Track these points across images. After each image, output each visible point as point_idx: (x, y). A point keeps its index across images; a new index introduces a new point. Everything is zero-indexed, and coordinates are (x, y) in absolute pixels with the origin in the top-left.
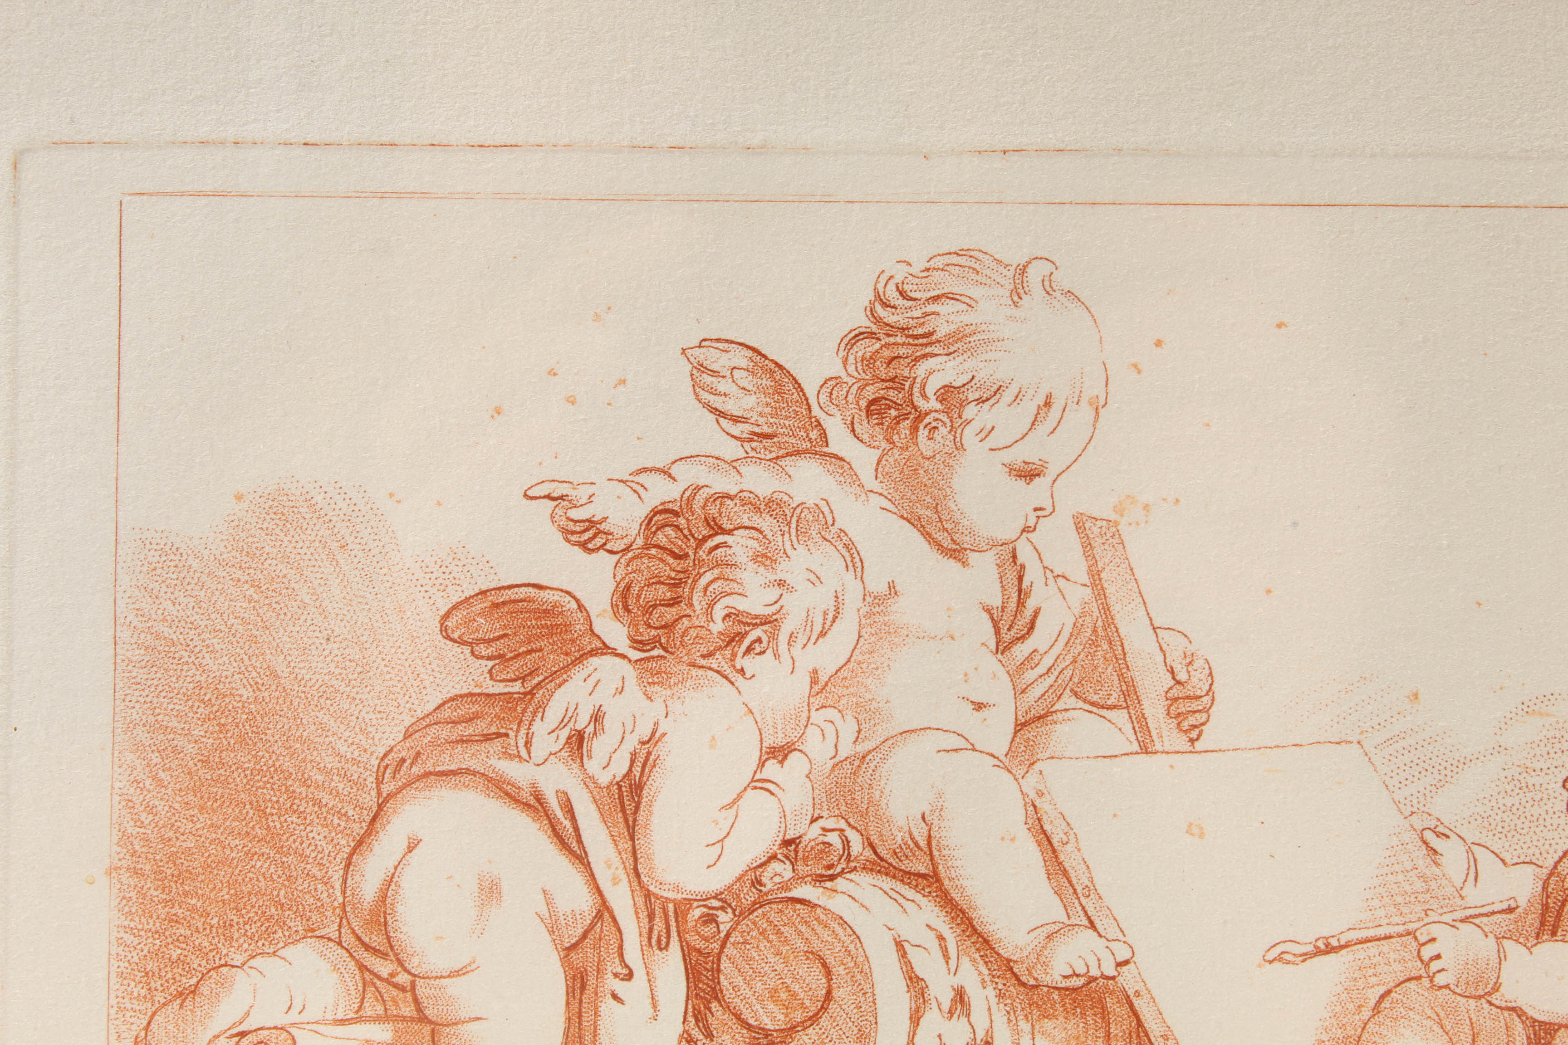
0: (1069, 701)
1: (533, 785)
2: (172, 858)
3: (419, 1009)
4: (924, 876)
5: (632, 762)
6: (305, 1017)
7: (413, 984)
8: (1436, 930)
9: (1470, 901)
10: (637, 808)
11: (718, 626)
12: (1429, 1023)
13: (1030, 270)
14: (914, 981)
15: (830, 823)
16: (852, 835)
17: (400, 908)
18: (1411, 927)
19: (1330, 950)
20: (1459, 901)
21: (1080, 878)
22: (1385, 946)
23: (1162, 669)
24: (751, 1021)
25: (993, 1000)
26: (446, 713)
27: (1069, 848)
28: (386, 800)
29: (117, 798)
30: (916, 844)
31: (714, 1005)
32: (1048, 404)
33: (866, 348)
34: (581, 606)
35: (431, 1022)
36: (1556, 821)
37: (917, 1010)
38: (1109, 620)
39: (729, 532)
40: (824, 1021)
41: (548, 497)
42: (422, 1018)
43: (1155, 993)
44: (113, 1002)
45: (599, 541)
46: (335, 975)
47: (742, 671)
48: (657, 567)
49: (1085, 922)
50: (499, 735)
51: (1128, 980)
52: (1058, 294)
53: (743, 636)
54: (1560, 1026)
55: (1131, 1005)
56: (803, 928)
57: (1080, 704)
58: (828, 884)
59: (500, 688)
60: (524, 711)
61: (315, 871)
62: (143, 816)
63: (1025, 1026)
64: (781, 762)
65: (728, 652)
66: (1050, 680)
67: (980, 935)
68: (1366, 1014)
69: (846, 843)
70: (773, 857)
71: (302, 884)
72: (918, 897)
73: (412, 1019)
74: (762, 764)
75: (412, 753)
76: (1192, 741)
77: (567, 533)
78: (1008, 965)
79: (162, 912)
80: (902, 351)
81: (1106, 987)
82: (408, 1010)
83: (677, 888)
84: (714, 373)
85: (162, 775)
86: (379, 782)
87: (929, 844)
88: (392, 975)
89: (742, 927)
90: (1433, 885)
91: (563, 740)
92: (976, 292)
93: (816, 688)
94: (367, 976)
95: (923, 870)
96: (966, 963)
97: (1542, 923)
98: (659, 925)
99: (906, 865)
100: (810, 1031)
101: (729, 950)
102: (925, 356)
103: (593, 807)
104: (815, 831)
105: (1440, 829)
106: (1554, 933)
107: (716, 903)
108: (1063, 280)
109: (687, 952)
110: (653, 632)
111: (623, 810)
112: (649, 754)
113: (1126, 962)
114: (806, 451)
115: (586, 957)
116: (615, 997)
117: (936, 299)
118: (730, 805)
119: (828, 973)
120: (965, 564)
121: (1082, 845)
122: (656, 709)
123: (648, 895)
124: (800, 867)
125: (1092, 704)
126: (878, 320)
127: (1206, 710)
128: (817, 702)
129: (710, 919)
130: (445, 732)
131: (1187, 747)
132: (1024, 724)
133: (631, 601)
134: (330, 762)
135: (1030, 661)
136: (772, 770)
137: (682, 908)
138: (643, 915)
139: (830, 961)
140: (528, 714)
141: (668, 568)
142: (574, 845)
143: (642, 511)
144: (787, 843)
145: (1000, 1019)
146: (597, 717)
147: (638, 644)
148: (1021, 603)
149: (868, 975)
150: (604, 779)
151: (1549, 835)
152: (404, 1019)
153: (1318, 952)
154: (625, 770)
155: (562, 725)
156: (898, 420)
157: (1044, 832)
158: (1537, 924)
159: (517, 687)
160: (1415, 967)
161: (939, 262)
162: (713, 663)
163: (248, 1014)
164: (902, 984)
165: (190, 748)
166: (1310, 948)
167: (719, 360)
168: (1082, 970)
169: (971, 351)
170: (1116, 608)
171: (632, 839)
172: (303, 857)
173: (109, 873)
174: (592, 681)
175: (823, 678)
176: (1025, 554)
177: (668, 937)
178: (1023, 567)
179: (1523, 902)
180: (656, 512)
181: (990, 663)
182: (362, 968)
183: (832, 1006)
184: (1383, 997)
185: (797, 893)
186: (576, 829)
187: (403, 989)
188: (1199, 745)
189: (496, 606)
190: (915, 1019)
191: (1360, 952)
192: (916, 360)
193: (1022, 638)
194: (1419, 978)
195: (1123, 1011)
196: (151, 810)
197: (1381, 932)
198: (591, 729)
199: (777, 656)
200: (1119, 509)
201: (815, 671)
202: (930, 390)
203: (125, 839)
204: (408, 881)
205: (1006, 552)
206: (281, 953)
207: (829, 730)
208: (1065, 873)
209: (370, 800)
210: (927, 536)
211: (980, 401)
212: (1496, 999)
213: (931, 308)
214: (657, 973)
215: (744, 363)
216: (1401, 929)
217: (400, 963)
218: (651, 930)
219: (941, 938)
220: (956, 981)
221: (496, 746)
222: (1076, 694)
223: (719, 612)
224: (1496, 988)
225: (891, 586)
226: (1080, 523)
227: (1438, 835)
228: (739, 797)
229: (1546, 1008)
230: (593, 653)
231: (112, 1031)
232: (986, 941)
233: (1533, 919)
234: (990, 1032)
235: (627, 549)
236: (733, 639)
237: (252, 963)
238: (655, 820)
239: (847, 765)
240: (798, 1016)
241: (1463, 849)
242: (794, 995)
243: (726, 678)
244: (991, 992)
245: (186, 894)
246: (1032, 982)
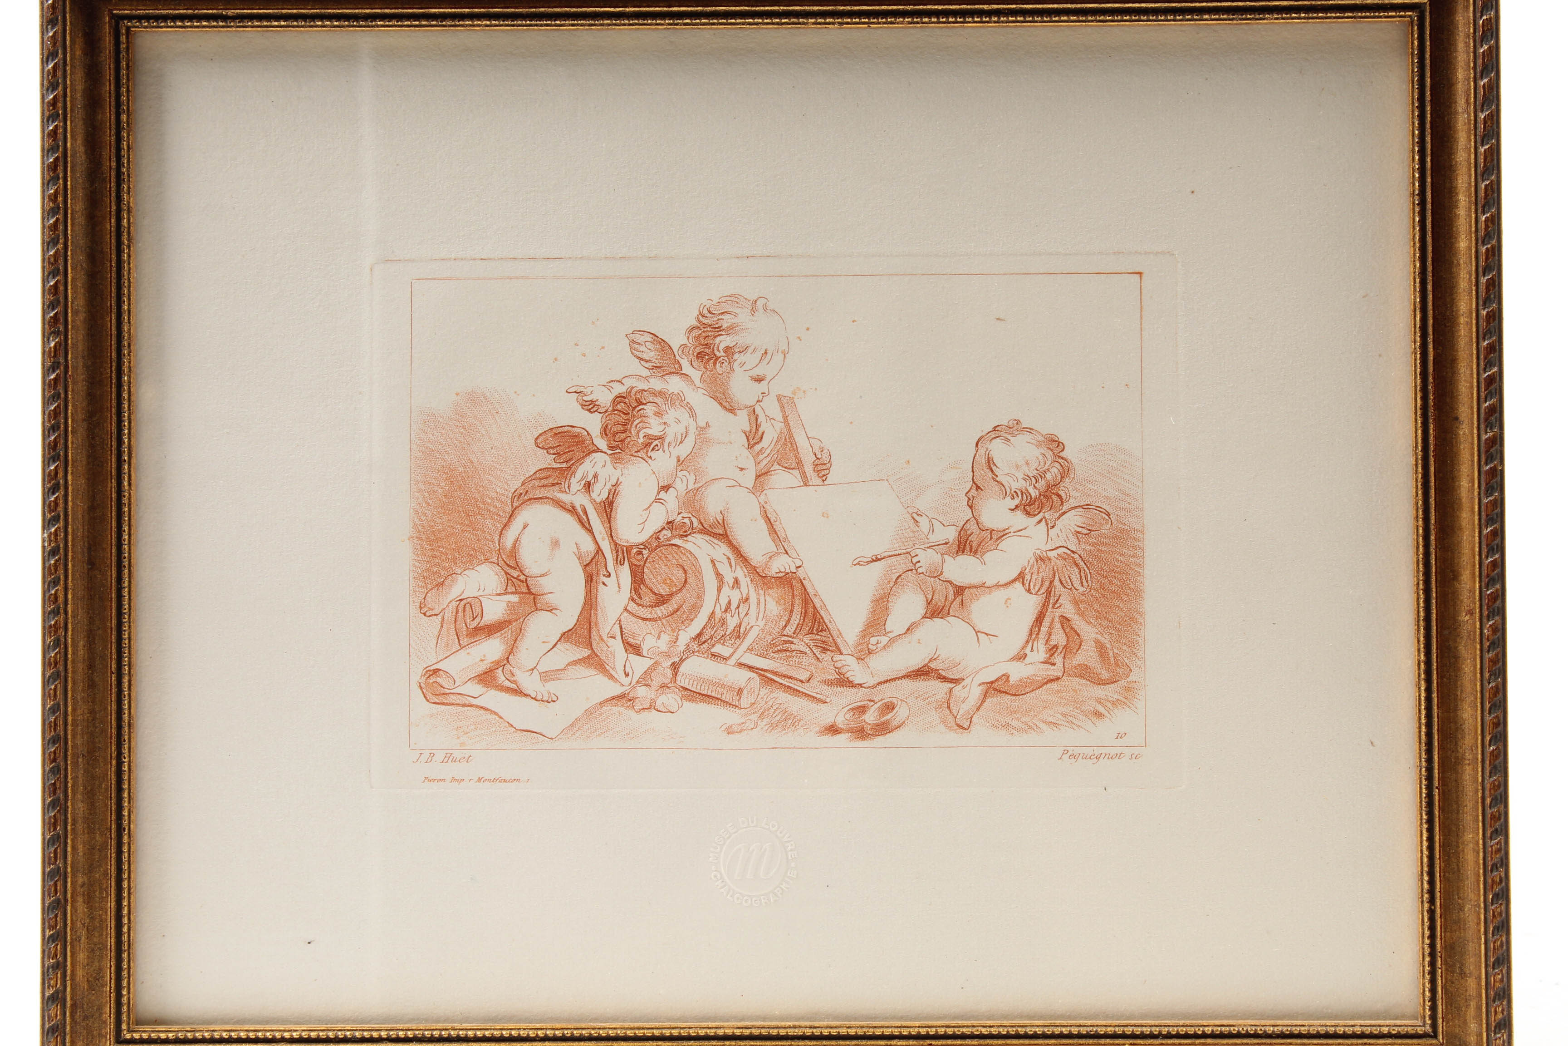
0: (776, 467)
1: (571, 503)
2: (433, 533)
3: (529, 590)
4: (721, 535)
5: (609, 493)
6: (486, 592)
7: (526, 580)
8: (918, 552)
9: (931, 540)
10: (611, 511)
11: (641, 440)
12: (916, 587)
13: (758, 302)
14: (718, 575)
15: (685, 515)
16: (694, 519)
17: (521, 550)
18: (908, 550)
19: (877, 560)
20: (927, 540)
21: (782, 535)
22: (898, 558)
23: (811, 453)
24: (656, 592)
25: (749, 582)
26: (538, 475)
27: (777, 523)
28: (515, 509)
29: (412, 510)
30: (719, 523)
31: (642, 586)
32: (766, 353)
33: (696, 333)
34: (588, 434)
35: (533, 594)
36: (963, 509)
37: (720, 586)
38: (791, 435)
39: (645, 404)
40: (684, 591)
41: (575, 392)
42: (530, 593)
43: (811, 578)
44: (412, 588)
45: (595, 409)
46: (497, 577)
47: (650, 457)
48: (617, 418)
49: (784, 552)
50: (558, 484)
51: (801, 573)
52: (768, 311)
53: (650, 444)
54: (966, 588)
55: (802, 583)
56: (675, 555)
57: (781, 468)
58: (685, 538)
59: (559, 466)
60: (567, 474)
61: (488, 537)
62: (422, 517)
63: (761, 592)
64: (666, 492)
65: (645, 450)
66: (769, 459)
67: (744, 557)
68: (892, 584)
69: (692, 523)
70: (664, 528)
71: (483, 542)
72: (720, 543)
73: (526, 593)
74: (659, 493)
75: (525, 491)
76: (823, 481)
77: (582, 405)
78: (755, 569)
79: (430, 554)
80: (710, 334)
81: (792, 576)
82: (524, 590)
83: (627, 541)
84: (638, 344)
85: (429, 501)
86: (512, 502)
87: (723, 522)
88: (518, 576)
89: (652, 555)
90: (917, 534)
91: (582, 485)
92: (738, 311)
93: (679, 463)
94: (509, 577)
95: (721, 533)
96: (738, 568)
97: (959, 549)
98: (620, 556)
99: (715, 531)
100: (679, 595)
101: (647, 565)
102: (719, 335)
103: (594, 511)
104: (679, 518)
105: (919, 513)
106: (963, 552)
107: (642, 547)
108: (771, 306)
109: (631, 565)
110: (617, 443)
111: (606, 511)
112: (616, 490)
113: (800, 567)
114: (674, 373)
115: (592, 568)
116: (604, 584)
117: (722, 313)
118: (647, 509)
119: (685, 572)
120: (735, 415)
121: (782, 522)
122: (617, 473)
123: (616, 544)
124: (674, 532)
125: (785, 468)
126: (700, 322)
127: (829, 469)
128: (679, 468)
129: (640, 553)
130: (537, 483)
131: (822, 483)
132: (759, 476)
133: (608, 432)
134: (493, 495)
135: (761, 451)
136: (663, 495)
137: (629, 549)
138: (614, 552)
139: (686, 568)
140: (569, 475)
141: (622, 418)
142: (587, 526)
143: (611, 397)
144: (669, 523)
145: (752, 589)
146: (595, 476)
147: (611, 448)
148: (757, 429)
149: (700, 573)
150: (598, 500)
151: (961, 514)
152: (523, 593)
153: (873, 561)
154: (606, 497)
155: (582, 479)
156: (708, 360)
157: (768, 517)
158: (957, 549)
159: (564, 465)
160: (911, 566)
161: (723, 299)
162: (639, 454)
163: (463, 592)
164: (714, 577)
165: (440, 491)
166: (870, 559)
167: (640, 339)
168: (783, 570)
169: (736, 333)
170: (793, 431)
171: (610, 523)
172: (484, 532)
173: (409, 539)
174: (593, 462)
175: (682, 459)
176: (758, 410)
177: (624, 560)
178: (757, 415)
179: (951, 540)
180: (617, 397)
181: (746, 453)
182: (507, 573)
183: (687, 585)
184: (898, 577)
185: (672, 542)
186: (588, 519)
187: (522, 581)
188: (826, 483)
189: (556, 434)
190: (719, 590)
191: (889, 560)
192: (715, 337)
193: (758, 443)
194: (912, 570)
195: (799, 586)
196: (425, 514)
197: (897, 552)
198: (593, 481)
199: (664, 451)
200: (794, 393)
201: (679, 457)
202: (721, 348)
203: (415, 526)
204: (524, 540)
205: (751, 410)
206: (475, 568)
207: (684, 479)
208: (776, 533)
209: (509, 509)
210: (721, 404)
211: (740, 352)
212: (941, 577)
213: (720, 317)
214: (620, 574)
215: (649, 340)
216: (904, 551)
217: (521, 571)
218: (617, 556)
219: (729, 559)
220: (735, 575)
221: (557, 488)
222: (779, 464)
223: (641, 435)
224: (941, 573)
225: (707, 424)
226: (779, 398)
227: (918, 515)
228: (650, 505)
229: (961, 580)
230: (594, 451)
231: (411, 600)
232: (746, 560)
233: (955, 547)
234: (748, 594)
235: (606, 412)
236: (647, 445)
237: (465, 572)
238: (618, 516)
239: (691, 493)
240: (674, 589)
241: (928, 521)
242: (673, 581)
243: (644, 460)
244: (748, 579)
245: (439, 547)
246: (764, 575)
